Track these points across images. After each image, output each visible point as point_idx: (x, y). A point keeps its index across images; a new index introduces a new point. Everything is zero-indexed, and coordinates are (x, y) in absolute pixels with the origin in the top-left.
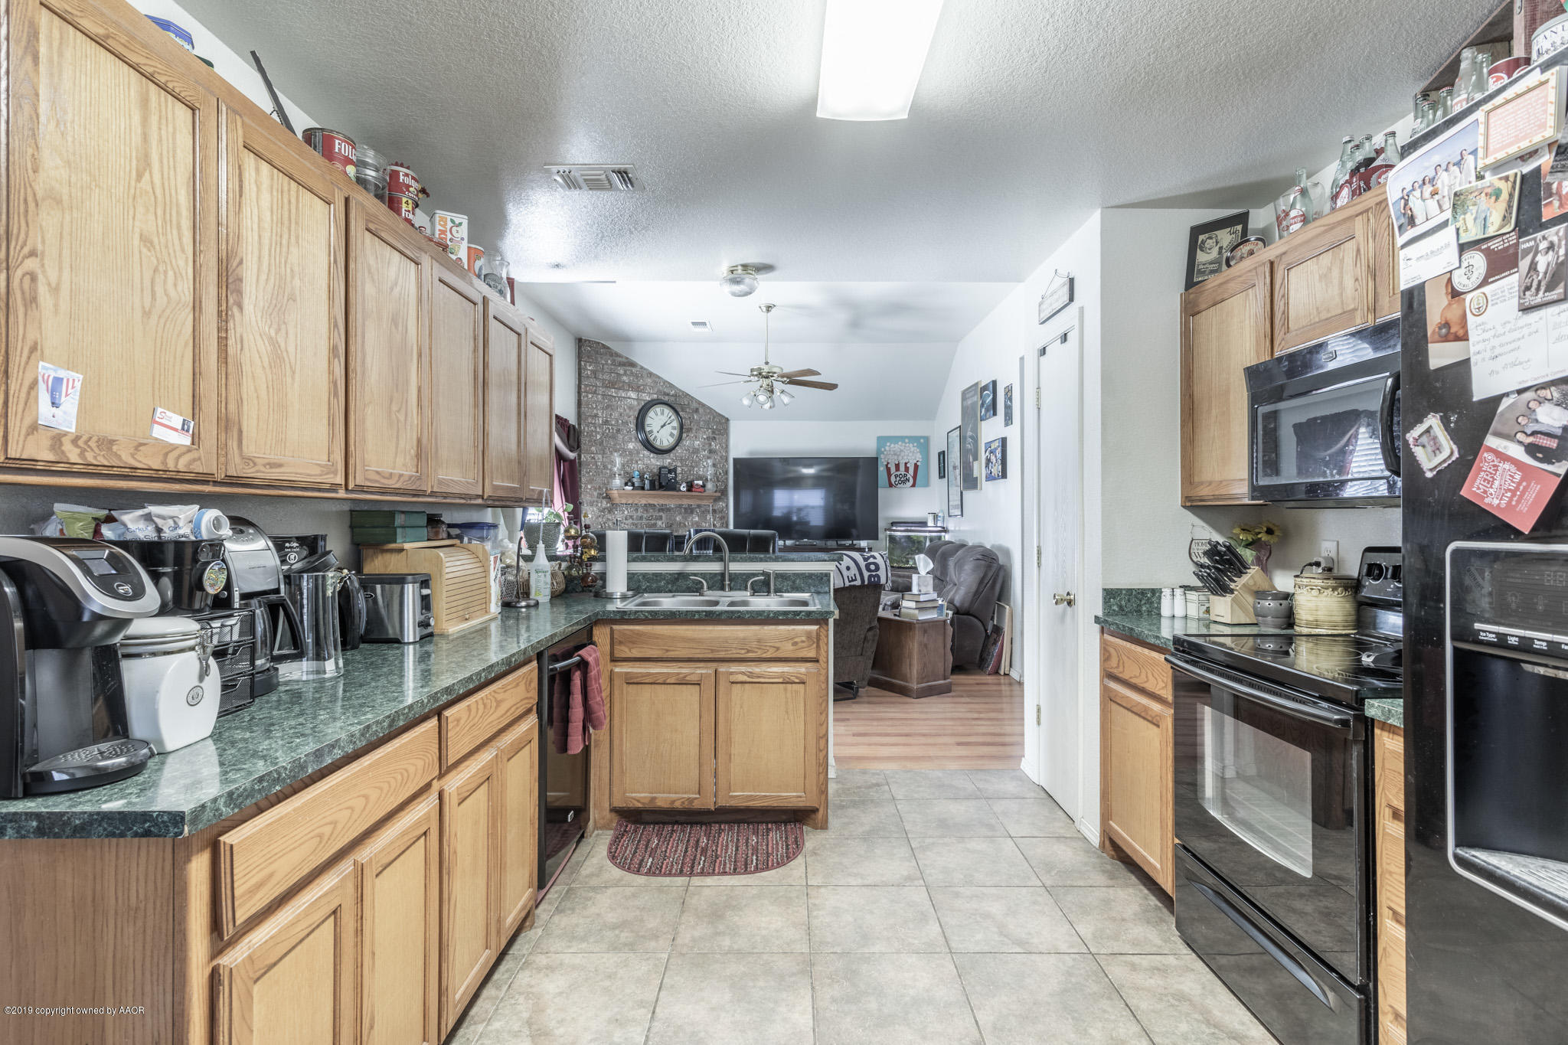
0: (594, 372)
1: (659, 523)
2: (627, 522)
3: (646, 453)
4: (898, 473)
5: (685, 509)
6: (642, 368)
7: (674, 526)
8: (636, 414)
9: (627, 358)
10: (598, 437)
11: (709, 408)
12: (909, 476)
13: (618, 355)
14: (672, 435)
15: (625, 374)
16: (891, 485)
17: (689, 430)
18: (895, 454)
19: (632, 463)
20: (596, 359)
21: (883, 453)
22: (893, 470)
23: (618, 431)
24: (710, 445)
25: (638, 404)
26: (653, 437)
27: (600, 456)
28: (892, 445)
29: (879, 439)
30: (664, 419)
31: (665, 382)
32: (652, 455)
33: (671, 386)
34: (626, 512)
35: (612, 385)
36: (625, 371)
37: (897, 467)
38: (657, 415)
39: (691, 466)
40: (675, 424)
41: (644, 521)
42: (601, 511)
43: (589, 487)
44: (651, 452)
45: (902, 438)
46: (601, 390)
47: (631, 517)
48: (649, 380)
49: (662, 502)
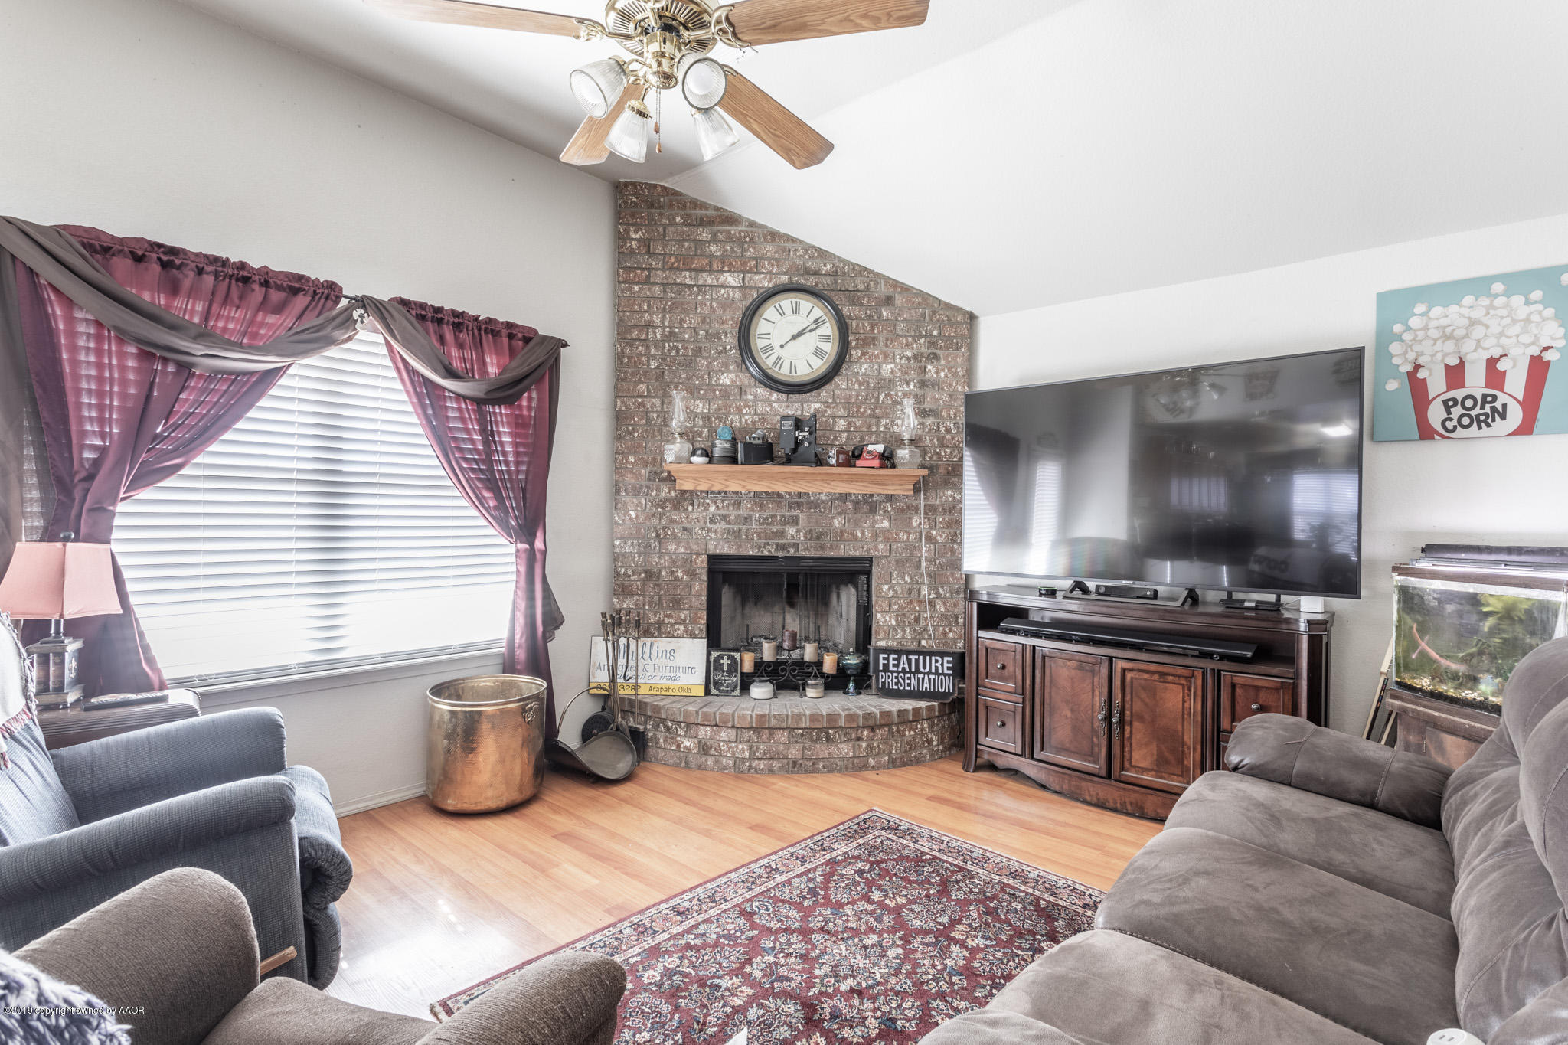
0: (646, 243)
1: (791, 531)
2: (714, 527)
3: (762, 391)
4: (1459, 394)
5: (856, 503)
6: (752, 224)
7: (827, 540)
8: (739, 315)
9: (717, 209)
10: (653, 365)
11: (920, 293)
12: (1502, 398)
13: (696, 204)
14: (819, 353)
15: (714, 239)
16: (1426, 433)
17: (867, 342)
18: (1447, 337)
19: (727, 414)
20: (650, 217)
21: (1399, 338)
22: (1437, 384)
23: (698, 352)
24: (924, 370)
25: (744, 297)
26: (773, 358)
27: (657, 401)
28: (1436, 311)
29: (1382, 298)
30: (802, 321)
31: (808, 248)
32: (775, 395)
33: (823, 254)
34: (712, 508)
35: (685, 263)
36: (714, 235)
37: (1455, 374)
38: (782, 314)
39: (873, 416)
40: (829, 329)
41: (755, 526)
42: (658, 505)
43: (632, 459)
44: (773, 389)
45: (1479, 286)
46: (659, 277)
47: (725, 518)
48: (770, 247)
49: (795, 488)
